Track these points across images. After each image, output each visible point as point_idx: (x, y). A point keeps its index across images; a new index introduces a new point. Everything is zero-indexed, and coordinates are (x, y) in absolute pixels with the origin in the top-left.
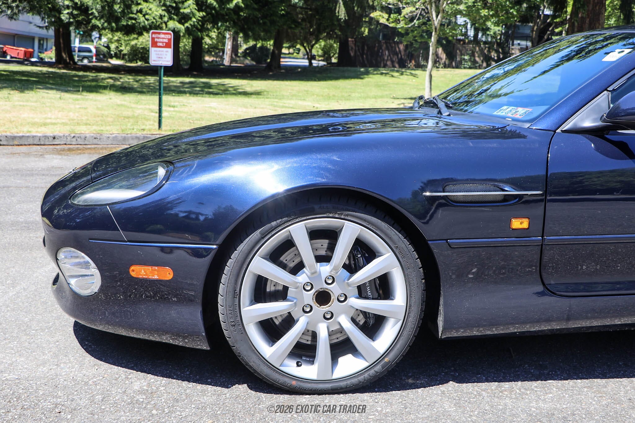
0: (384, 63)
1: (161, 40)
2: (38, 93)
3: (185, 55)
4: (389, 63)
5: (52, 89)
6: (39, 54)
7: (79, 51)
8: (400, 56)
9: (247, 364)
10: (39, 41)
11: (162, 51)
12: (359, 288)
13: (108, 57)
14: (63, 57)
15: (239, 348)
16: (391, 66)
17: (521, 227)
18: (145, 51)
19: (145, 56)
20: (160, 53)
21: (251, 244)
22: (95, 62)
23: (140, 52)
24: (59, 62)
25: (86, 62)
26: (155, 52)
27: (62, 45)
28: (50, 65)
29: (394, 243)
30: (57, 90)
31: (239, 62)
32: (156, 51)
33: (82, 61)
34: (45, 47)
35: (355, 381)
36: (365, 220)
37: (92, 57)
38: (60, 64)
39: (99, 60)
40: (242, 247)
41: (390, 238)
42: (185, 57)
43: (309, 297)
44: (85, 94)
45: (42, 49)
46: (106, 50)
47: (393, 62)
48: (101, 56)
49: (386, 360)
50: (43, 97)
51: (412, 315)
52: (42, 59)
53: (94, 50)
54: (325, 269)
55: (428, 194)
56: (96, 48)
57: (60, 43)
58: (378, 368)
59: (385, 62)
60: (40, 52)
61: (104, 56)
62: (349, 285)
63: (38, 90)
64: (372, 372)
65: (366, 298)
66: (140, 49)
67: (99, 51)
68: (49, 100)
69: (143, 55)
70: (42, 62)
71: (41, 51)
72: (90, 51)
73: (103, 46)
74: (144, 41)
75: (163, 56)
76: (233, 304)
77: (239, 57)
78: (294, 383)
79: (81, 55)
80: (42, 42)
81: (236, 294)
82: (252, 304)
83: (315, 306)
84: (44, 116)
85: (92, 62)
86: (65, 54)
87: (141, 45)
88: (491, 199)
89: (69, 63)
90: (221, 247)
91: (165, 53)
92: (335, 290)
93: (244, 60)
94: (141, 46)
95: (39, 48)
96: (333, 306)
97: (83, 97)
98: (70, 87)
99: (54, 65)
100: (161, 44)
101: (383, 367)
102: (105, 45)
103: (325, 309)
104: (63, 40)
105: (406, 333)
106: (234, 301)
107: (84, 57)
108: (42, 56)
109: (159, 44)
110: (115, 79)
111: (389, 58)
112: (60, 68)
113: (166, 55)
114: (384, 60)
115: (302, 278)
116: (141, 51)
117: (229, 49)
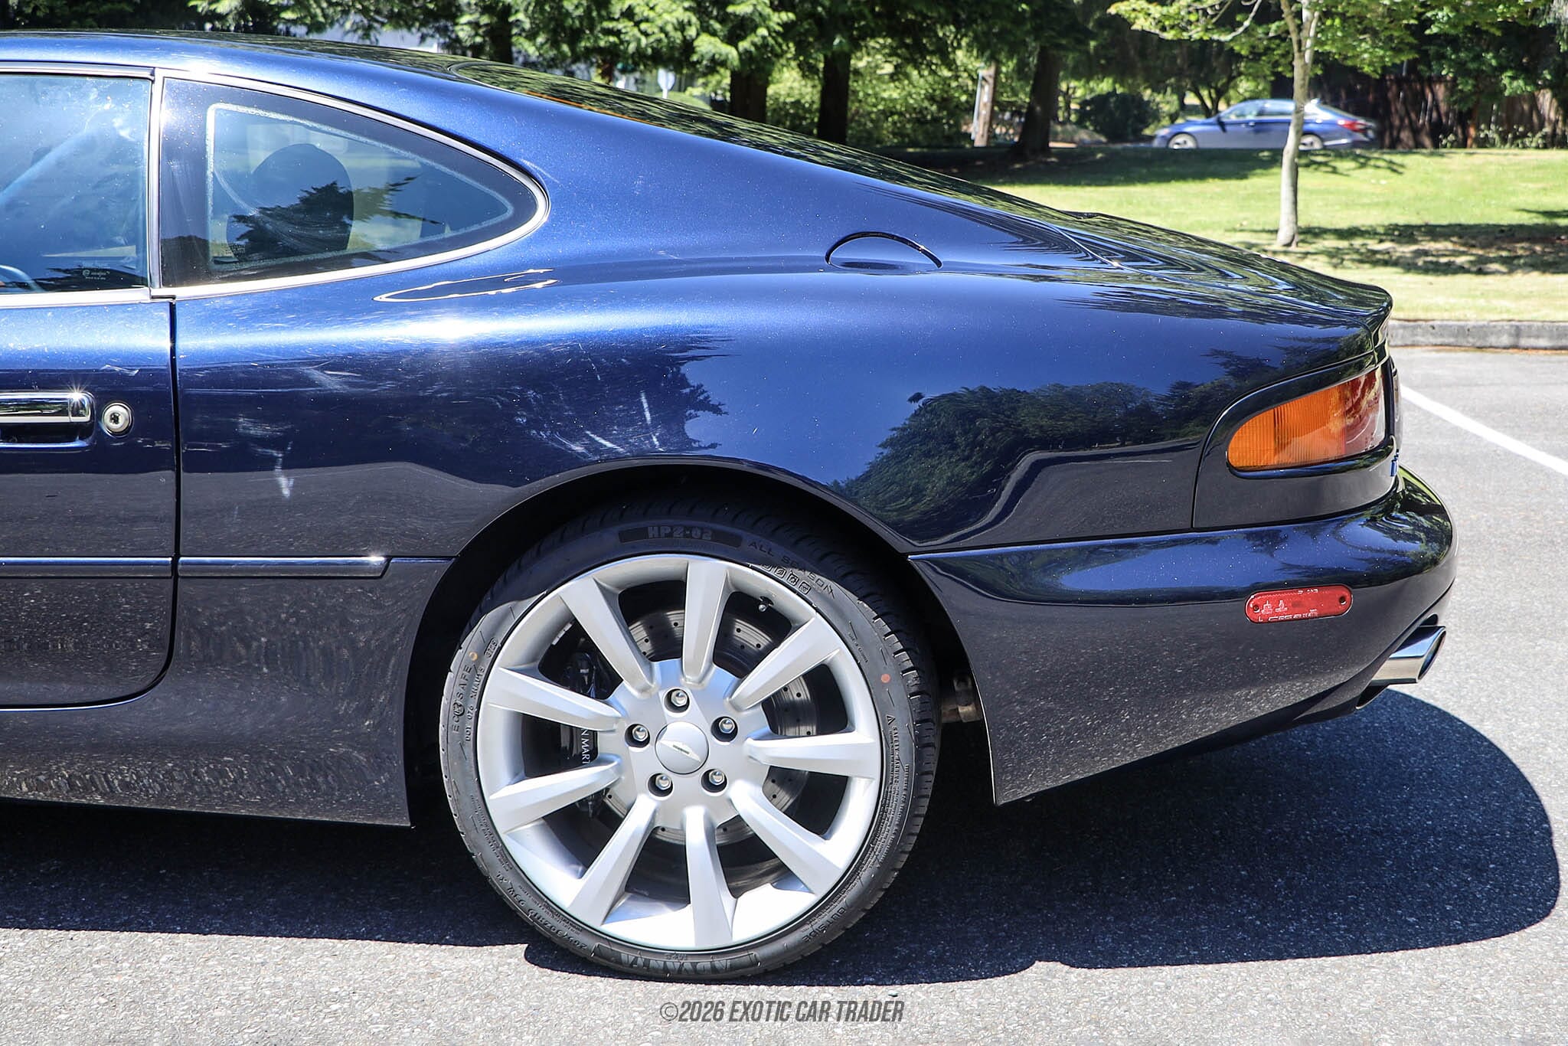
0: (1391, 134)
3: (909, 121)
4: (1405, 135)
8: (1435, 115)
16: (1411, 143)
18: (801, 112)
19: (801, 124)
23: (787, 114)
31: (1060, 136)
42: (908, 126)
47: (1416, 132)
59: (1395, 133)
66: (788, 107)
69: (797, 122)
77: (1062, 124)
87: (789, 95)
93: (1075, 132)
94: (789, 100)
111: (1406, 121)
114: (1391, 126)
116: (792, 111)
117: (985, 105)
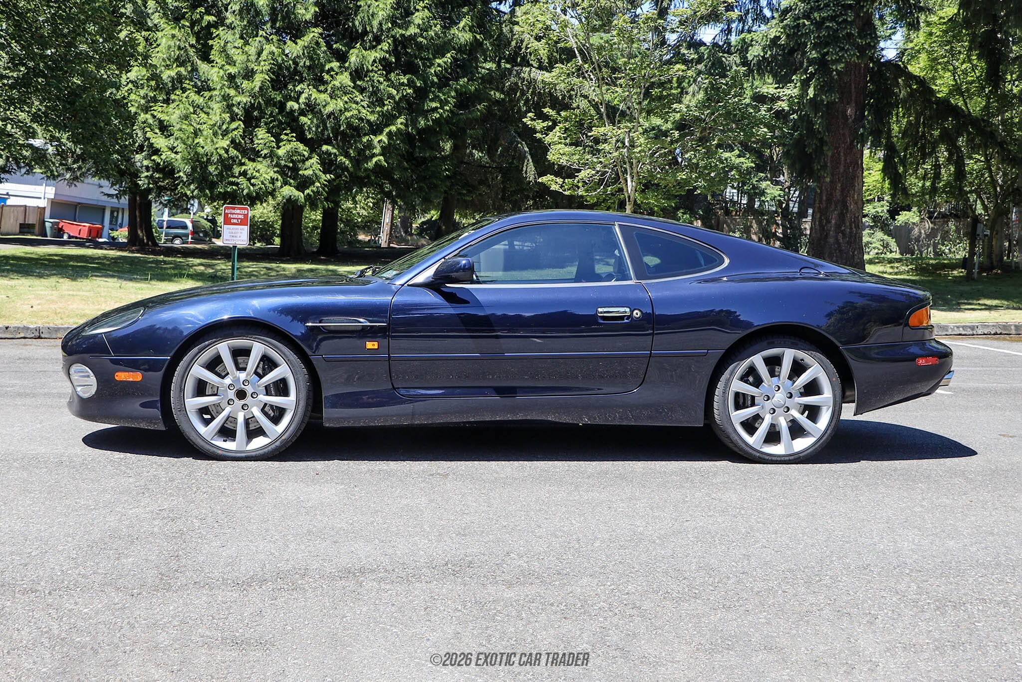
1: (234, 216)
2: (94, 282)
5: (113, 276)
6: (110, 232)
7: (168, 227)
9: (189, 438)
10: (112, 213)
11: (237, 229)
12: (266, 387)
13: (212, 235)
14: (138, 236)
15: (184, 426)
17: (373, 347)
20: (233, 231)
21: (192, 356)
22: (191, 243)
24: (133, 241)
25: (177, 243)
26: (228, 231)
27: (138, 220)
28: (120, 247)
29: (287, 357)
30: (120, 278)
31: (410, 242)
32: (230, 229)
33: (172, 241)
34: (120, 221)
35: (261, 452)
36: (267, 342)
37: (187, 236)
38: (134, 245)
39: (197, 240)
40: (186, 358)
41: (284, 354)
43: (231, 394)
44: (153, 282)
45: (114, 226)
46: (208, 225)
48: (201, 235)
49: (283, 438)
50: (99, 286)
51: (300, 407)
52: (113, 238)
53: (190, 225)
54: (242, 376)
55: (310, 324)
56: (192, 222)
57: (136, 217)
58: (278, 443)
60: (112, 230)
61: (206, 234)
62: (259, 386)
63: (94, 278)
64: (273, 446)
65: (271, 395)
67: (198, 227)
68: (106, 289)
70: (113, 244)
71: (113, 226)
72: (185, 227)
73: (206, 219)
74: (265, 211)
75: (238, 235)
76: (180, 396)
77: (411, 235)
78: (220, 452)
79: (172, 233)
80: (115, 214)
81: (182, 390)
82: (194, 396)
83: (236, 400)
84: (97, 307)
85: (187, 243)
86: (142, 232)
88: (353, 329)
89: (147, 244)
90: (172, 358)
91: (239, 231)
92: (249, 389)
95: (111, 223)
96: (248, 400)
97: (149, 286)
98: (137, 275)
99: (126, 247)
100: (235, 221)
101: (281, 443)
102: (210, 218)
103: (242, 402)
104: (140, 212)
105: (296, 419)
106: (180, 394)
107: (176, 236)
108: (115, 234)
109: (233, 221)
110: (207, 266)
112: (133, 252)
113: (241, 233)
115: (228, 381)
117: (387, 224)
